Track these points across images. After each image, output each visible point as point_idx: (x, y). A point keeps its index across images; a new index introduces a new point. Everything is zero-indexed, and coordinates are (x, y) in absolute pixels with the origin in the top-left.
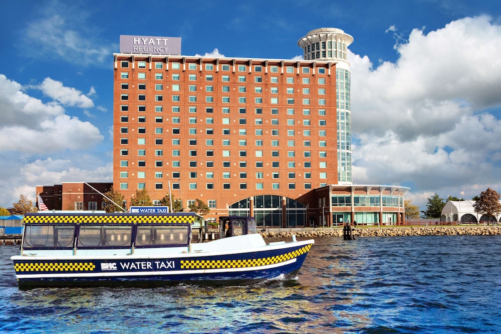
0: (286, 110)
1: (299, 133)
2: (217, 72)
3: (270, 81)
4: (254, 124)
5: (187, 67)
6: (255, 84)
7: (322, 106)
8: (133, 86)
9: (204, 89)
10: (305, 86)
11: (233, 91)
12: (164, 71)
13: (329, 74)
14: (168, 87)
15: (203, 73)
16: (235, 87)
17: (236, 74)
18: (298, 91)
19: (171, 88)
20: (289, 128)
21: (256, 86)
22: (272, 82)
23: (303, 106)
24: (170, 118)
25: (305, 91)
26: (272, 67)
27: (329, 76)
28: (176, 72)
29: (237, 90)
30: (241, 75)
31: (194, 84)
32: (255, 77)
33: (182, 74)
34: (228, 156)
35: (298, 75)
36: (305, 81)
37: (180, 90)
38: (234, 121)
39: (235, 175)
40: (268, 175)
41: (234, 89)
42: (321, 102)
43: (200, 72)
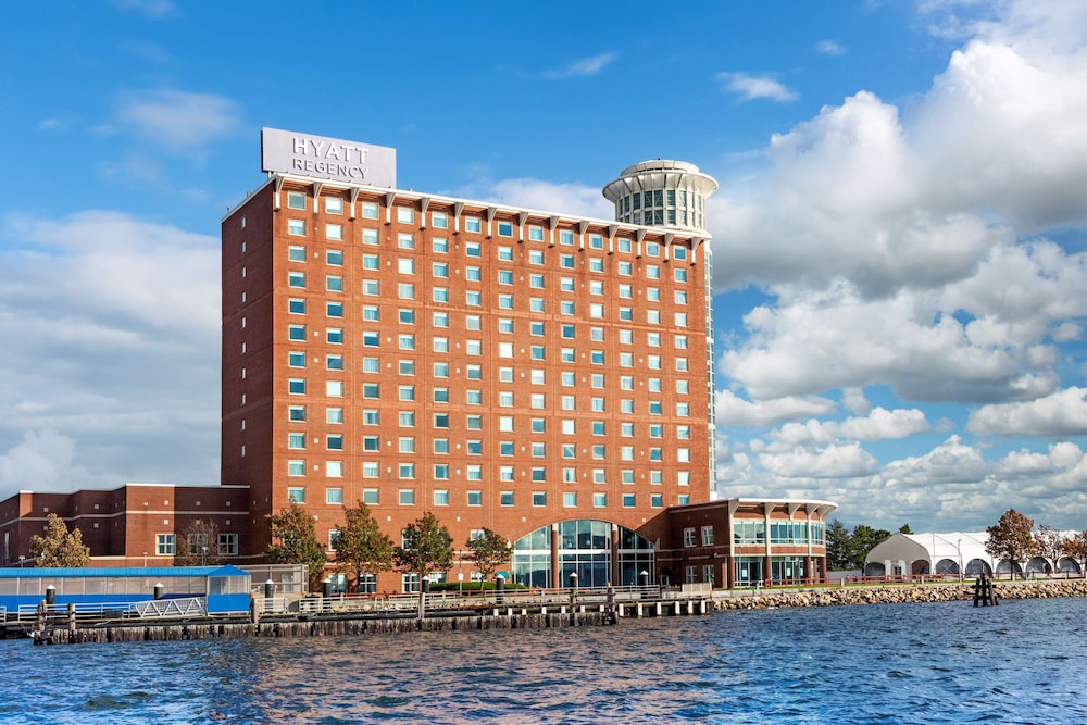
0: (617, 334)
1: (641, 383)
2: (489, 238)
3: (588, 267)
4: (558, 359)
5: (428, 220)
6: (562, 270)
7: (681, 328)
8: (316, 255)
9: (462, 274)
10: (651, 284)
11: (519, 283)
12: (383, 227)
13: (694, 261)
14: (389, 263)
15: (461, 236)
16: (522, 274)
17: (526, 244)
18: (640, 292)
19: (395, 266)
20: (624, 372)
21: (563, 276)
22: (592, 269)
23: (648, 325)
24: (394, 335)
25: (652, 295)
26: (592, 236)
27: (693, 265)
28: (406, 229)
29: (527, 281)
30: (535, 249)
31: (443, 262)
32: (562, 255)
33: (419, 235)
34: (510, 430)
35: (638, 258)
36: (651, 272)
37: (414, 272)
38: (523, 351)
39: (524, 473)
40: (585, 475)
41: (522, 279)
42: (680, 320)
43: (456, 234)
